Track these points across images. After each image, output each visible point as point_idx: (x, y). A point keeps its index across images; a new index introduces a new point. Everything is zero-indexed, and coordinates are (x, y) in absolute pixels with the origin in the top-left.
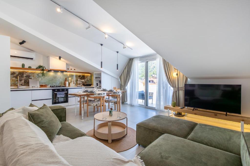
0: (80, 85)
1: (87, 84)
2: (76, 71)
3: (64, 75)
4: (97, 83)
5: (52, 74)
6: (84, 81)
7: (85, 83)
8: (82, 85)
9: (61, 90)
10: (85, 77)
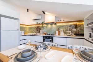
0: (70, 34)
1: (80, 33)
2: (65, 21)
3: (57, 26)
4: (90, 33)
5: (49, 26)
6: (76, 30)
7: (78, 32)
8: (74, 35)
9: (48, 37)
10: (77, 26)
